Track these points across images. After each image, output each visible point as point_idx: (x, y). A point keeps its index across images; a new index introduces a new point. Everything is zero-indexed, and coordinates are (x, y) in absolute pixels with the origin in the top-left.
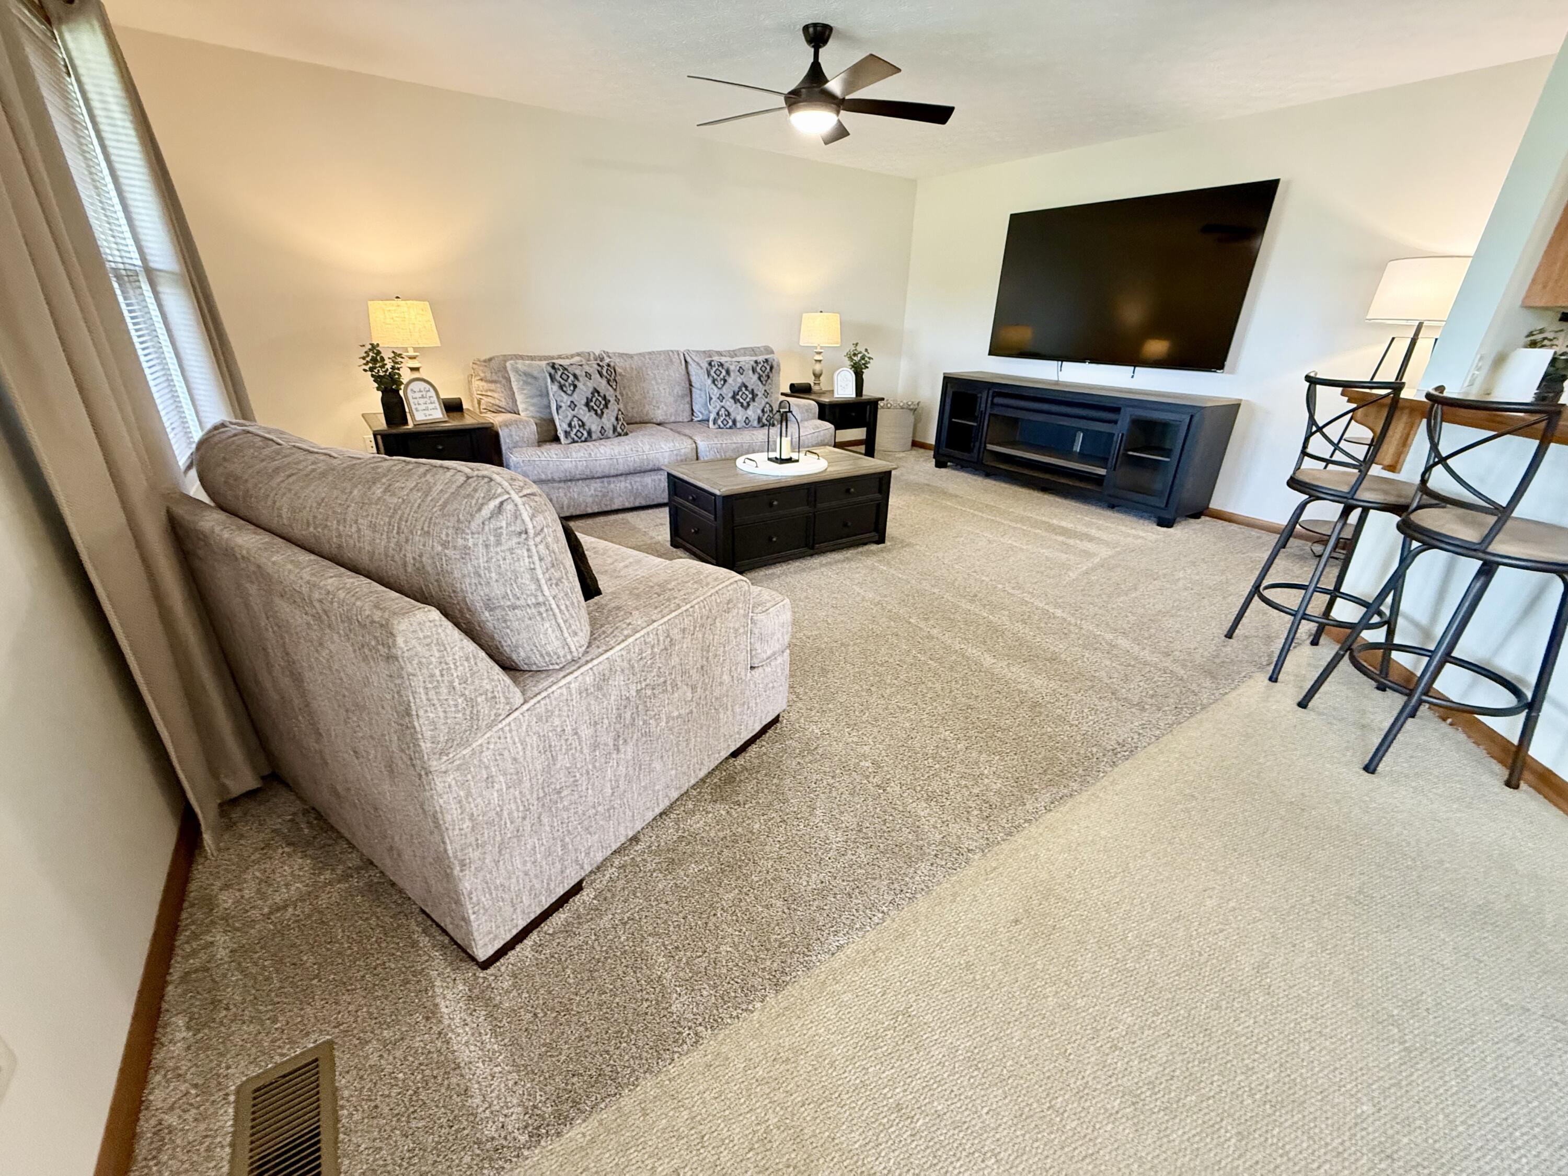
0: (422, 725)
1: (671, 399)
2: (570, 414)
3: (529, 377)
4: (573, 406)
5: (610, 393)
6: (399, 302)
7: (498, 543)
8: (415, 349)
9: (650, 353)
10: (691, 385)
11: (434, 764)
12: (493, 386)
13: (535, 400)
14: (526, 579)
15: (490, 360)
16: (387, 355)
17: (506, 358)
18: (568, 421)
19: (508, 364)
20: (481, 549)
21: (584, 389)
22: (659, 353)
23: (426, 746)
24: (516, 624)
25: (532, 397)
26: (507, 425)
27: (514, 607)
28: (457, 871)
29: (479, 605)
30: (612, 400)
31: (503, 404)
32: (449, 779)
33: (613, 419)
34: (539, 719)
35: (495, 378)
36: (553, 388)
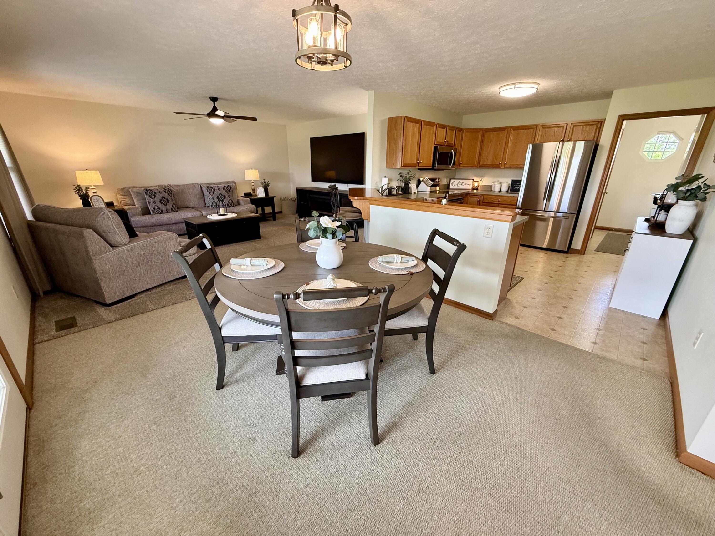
0: (90, 249)
1: (195, 199)
2: (154, 205)
3: (138, 194)
4: (155, 202)
5: (169, 198)
6: (87, 171)
7: (104, 219)
8: (94, 186)
9: (187, 185)
10: (204, 195)
11: (93, 258)
12: (126, 197)
13: (141, 201)
14: (111, 227)
15: (124, 188)
16: (83, 188)
17: (130, 188)
18: (153, 207)
19: (130, 190)
20: (101, 221)
21: (159, 197)
22: (191, 184)
23: (91, 254)
24: (110, 236)
25: (139, 200)
26: (129, 209)
27: (109, 232)
28: (100, 281)
29: (101, 232)
30: (170, 200)
31: (130, 203)
32: (97, 261)
33: (171, 207)
34: (117, 254)
35: (126, 194)
36: (147, 197)
